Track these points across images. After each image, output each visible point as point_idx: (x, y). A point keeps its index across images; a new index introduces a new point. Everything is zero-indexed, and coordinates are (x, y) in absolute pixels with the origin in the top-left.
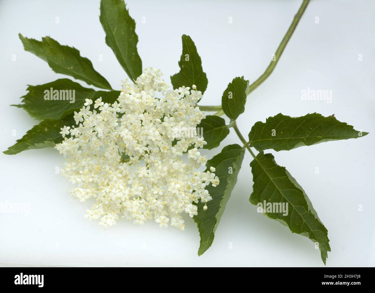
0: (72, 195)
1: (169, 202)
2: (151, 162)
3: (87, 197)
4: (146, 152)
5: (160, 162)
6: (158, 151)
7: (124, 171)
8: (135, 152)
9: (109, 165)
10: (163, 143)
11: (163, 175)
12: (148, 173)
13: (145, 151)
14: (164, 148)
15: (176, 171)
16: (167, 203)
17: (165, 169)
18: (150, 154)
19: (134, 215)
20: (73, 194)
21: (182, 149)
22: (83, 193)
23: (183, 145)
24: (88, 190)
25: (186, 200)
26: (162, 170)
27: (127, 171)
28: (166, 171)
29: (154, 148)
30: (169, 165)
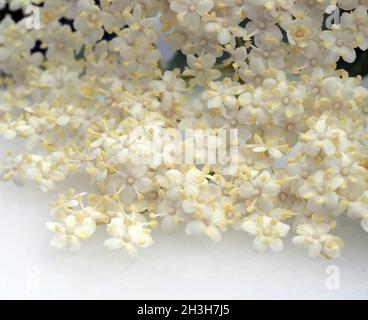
0: (12, 176)
1: (297, 180)
2: (253, 74)
3: (59, 175)
4: (240, 42)
5: (281, 75)
6: (277, 41)
7: (167, 96)
8: (203, 42)
9: (122, 78)
10: (294, 18)
11: (289, 113)
12: (237, 96)
13: (236, 38)
14: (299, 34)
15: (335, 102)
16: (291, 181)
17: (299, 93)
18: (251, 48)
19: (188, 206)
20: (11, 172)
21: (354, 39)
22: (46, 166)
23: (360, 27)
24: (58, 154)
25: (353, 175)
26: (288, 96)
27: (176, 95)
28: (301, 101)
29: (264, 29)
30: (312, 84)
